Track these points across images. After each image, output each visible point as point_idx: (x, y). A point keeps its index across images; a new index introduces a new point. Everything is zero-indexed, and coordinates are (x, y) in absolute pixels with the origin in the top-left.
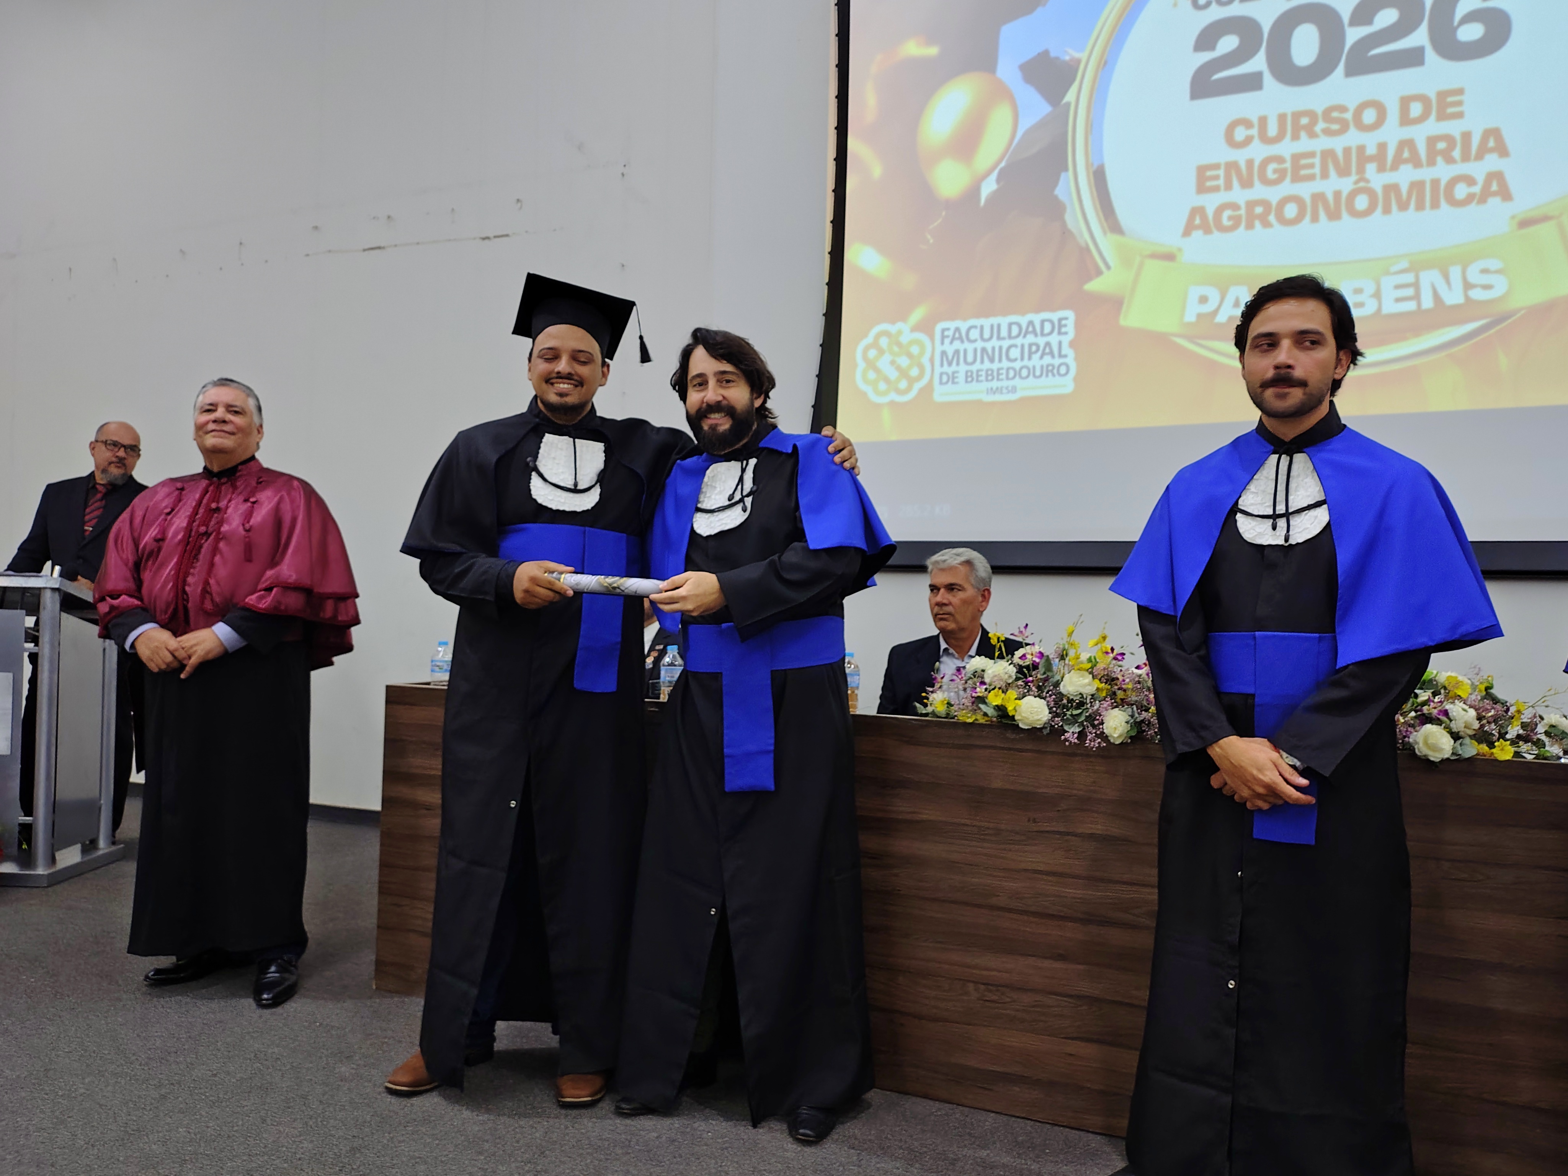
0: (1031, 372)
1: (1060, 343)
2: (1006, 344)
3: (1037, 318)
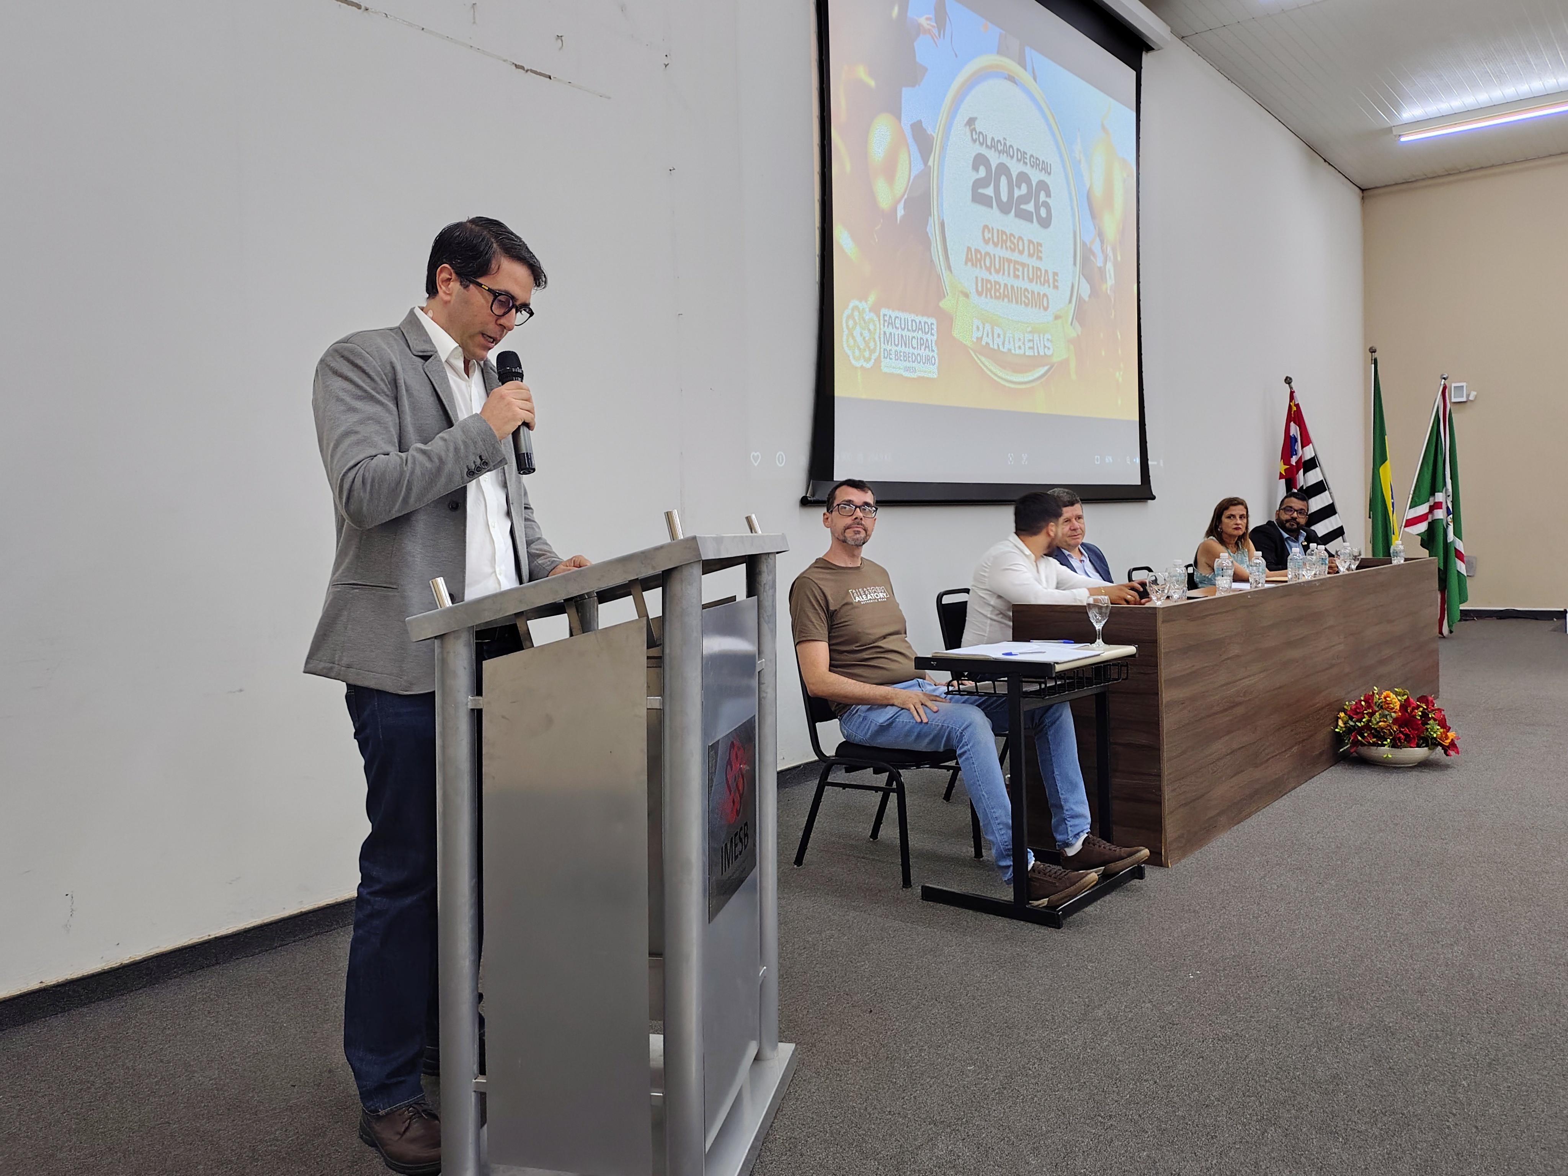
1: (932, 340)
2: (911, 334)
3: (923, 318)
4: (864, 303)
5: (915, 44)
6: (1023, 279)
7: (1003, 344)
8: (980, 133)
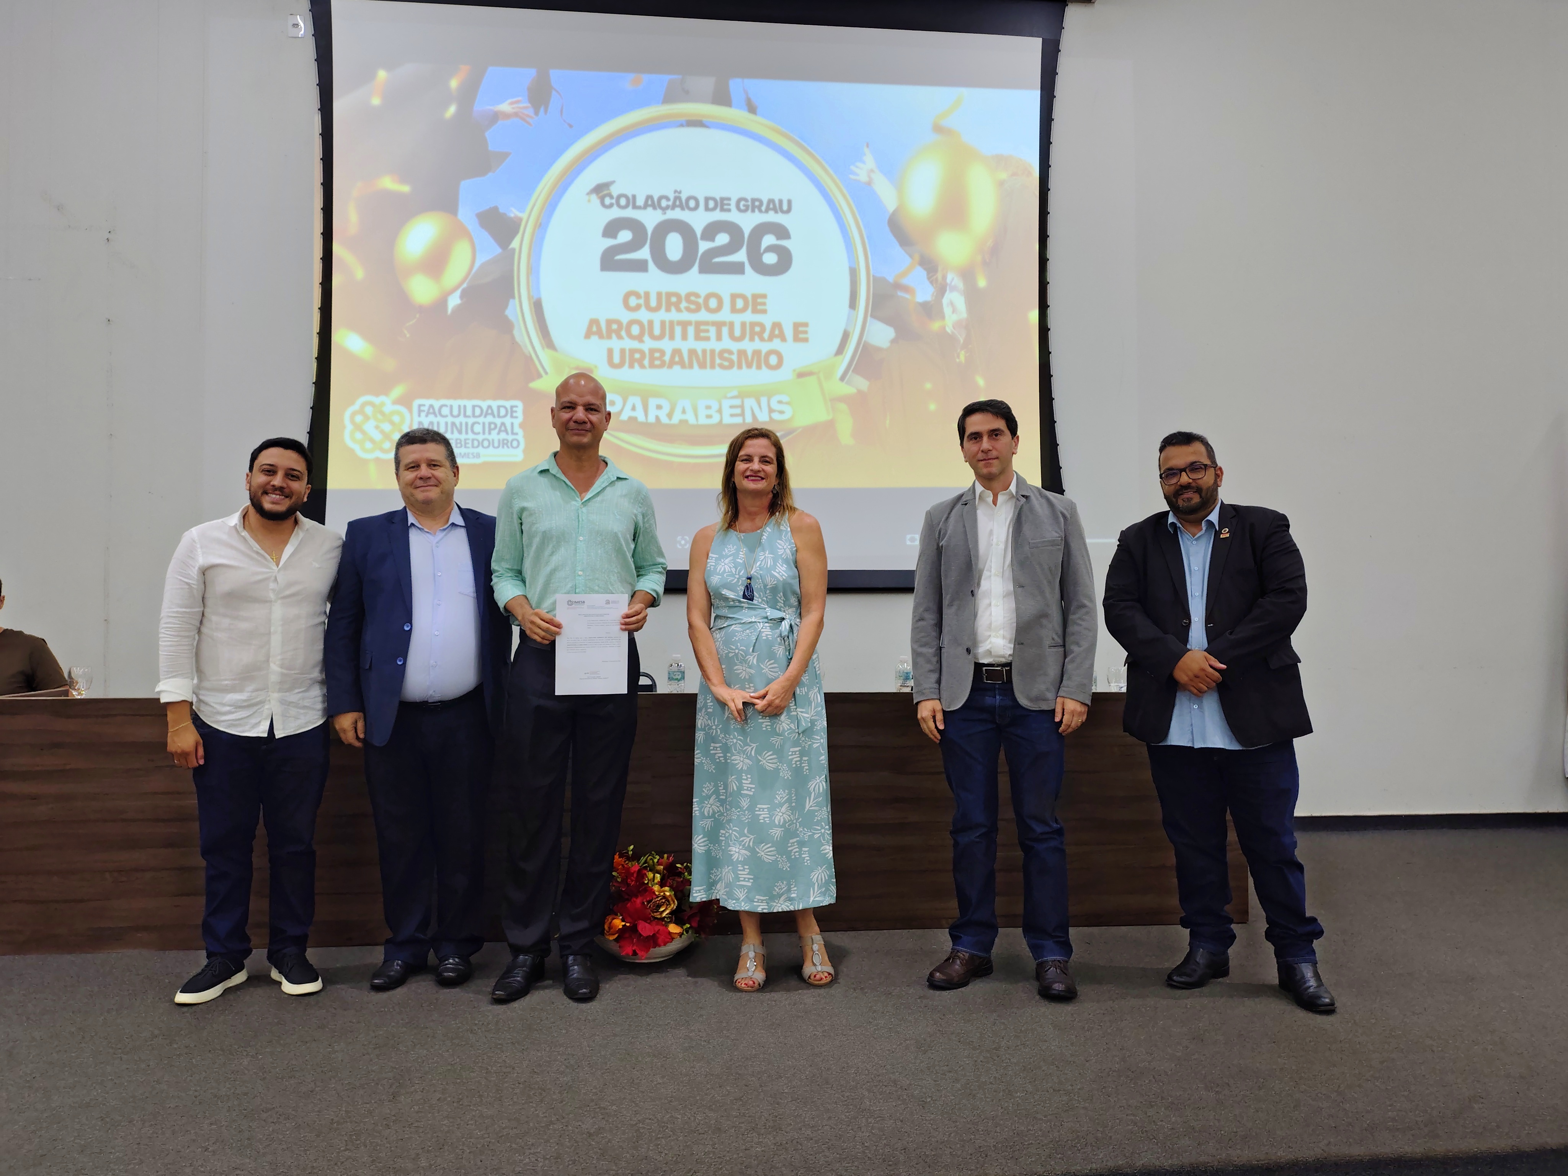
0: (491, 443)
1: (512, 424)
2: (471, 421)
4: (382, 398)
5: (487, 134)
6: (719, 338)
7: (670, 416)
8: (620, 196)
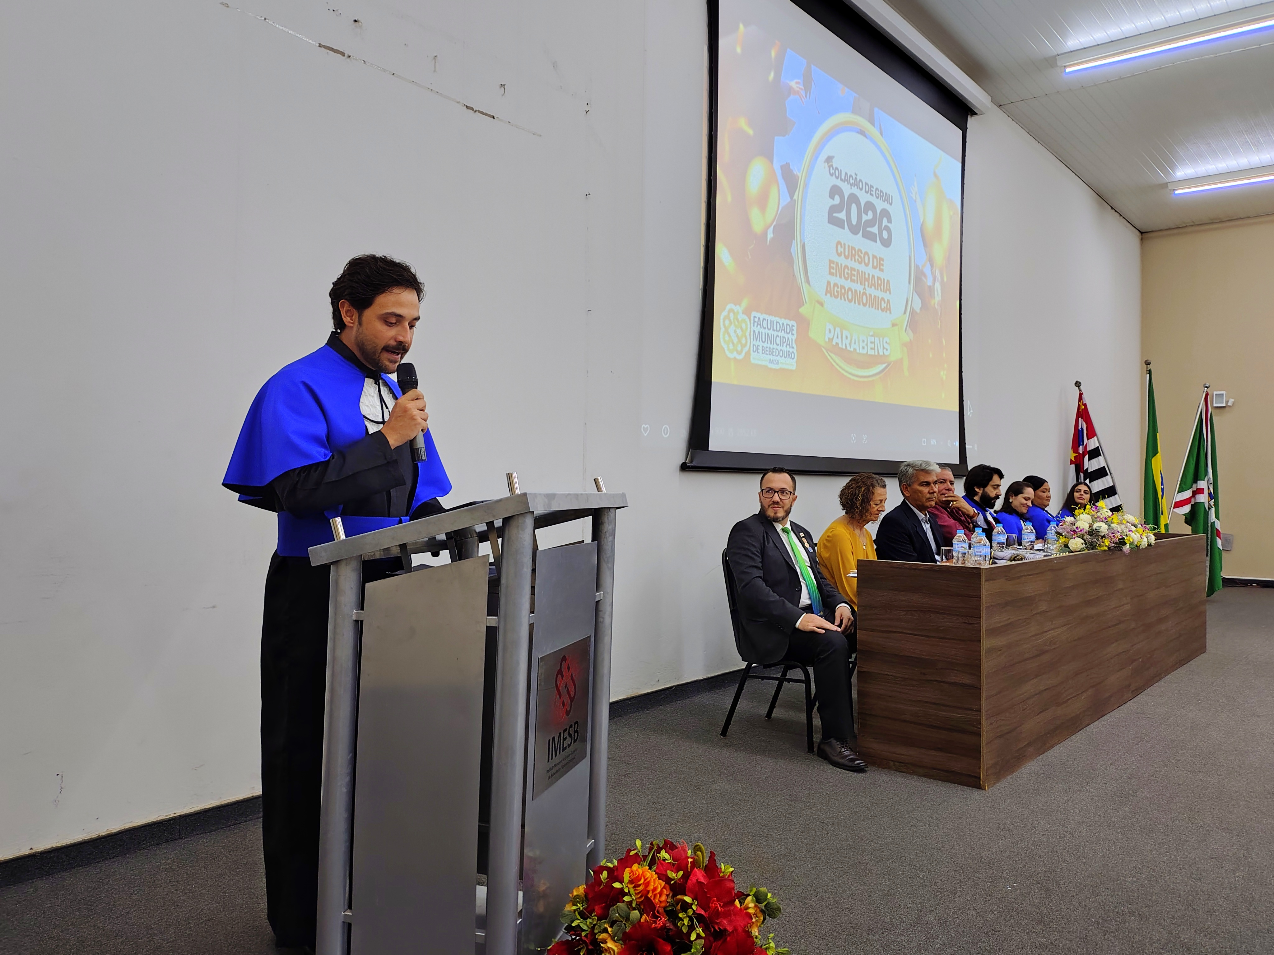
0: (783, 353)
1: (792, 339)
2: (776, 333)
3: (786, 322)
5: (786, 102)
7: (850, 344)
8: (836, 168)
